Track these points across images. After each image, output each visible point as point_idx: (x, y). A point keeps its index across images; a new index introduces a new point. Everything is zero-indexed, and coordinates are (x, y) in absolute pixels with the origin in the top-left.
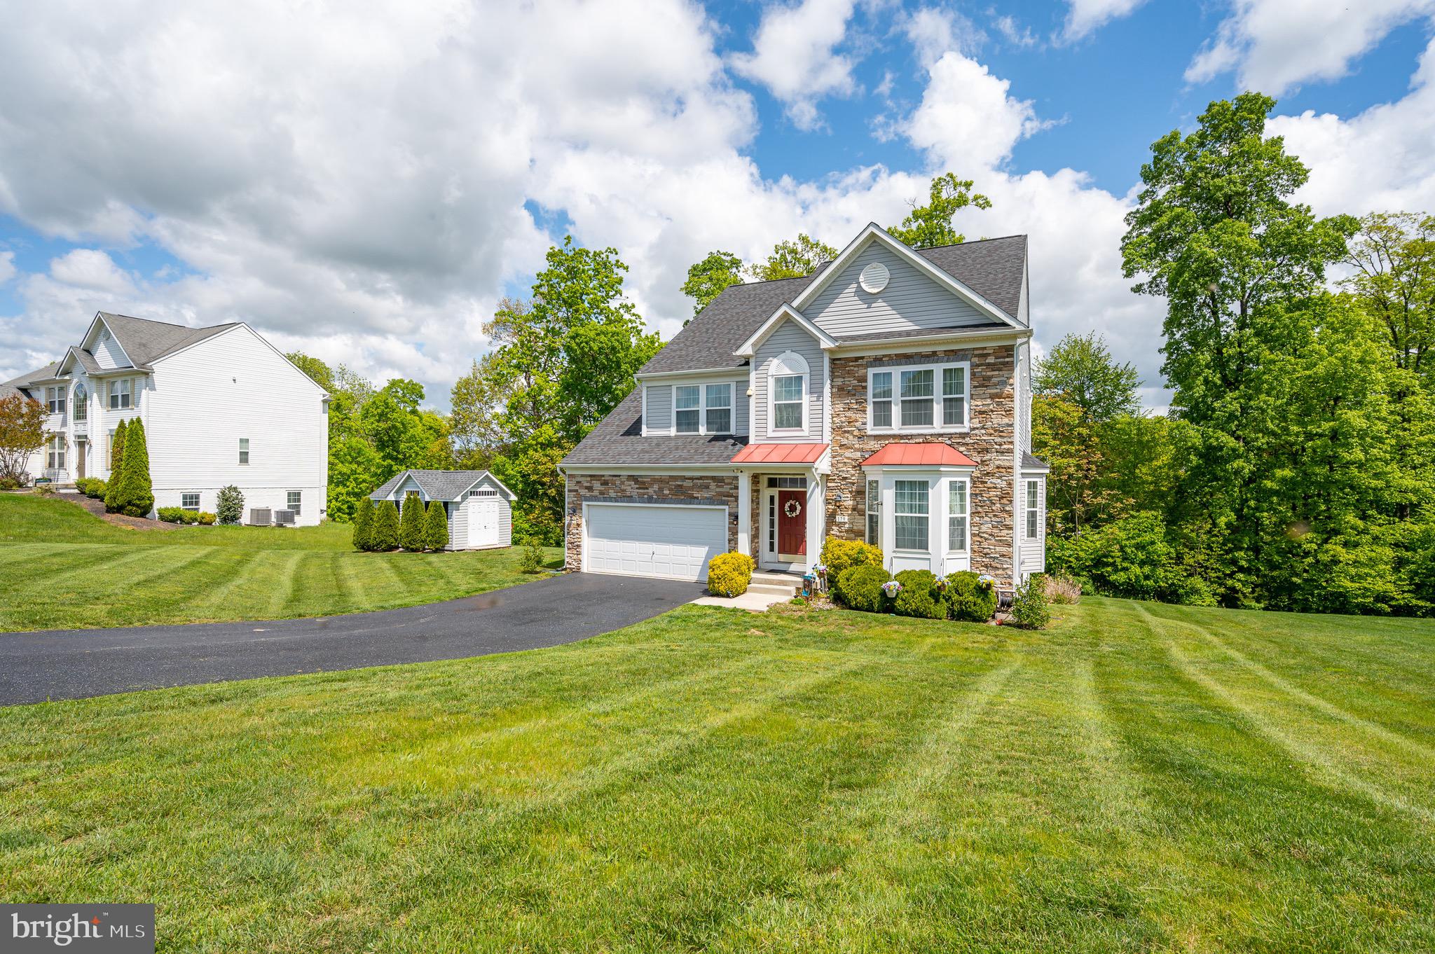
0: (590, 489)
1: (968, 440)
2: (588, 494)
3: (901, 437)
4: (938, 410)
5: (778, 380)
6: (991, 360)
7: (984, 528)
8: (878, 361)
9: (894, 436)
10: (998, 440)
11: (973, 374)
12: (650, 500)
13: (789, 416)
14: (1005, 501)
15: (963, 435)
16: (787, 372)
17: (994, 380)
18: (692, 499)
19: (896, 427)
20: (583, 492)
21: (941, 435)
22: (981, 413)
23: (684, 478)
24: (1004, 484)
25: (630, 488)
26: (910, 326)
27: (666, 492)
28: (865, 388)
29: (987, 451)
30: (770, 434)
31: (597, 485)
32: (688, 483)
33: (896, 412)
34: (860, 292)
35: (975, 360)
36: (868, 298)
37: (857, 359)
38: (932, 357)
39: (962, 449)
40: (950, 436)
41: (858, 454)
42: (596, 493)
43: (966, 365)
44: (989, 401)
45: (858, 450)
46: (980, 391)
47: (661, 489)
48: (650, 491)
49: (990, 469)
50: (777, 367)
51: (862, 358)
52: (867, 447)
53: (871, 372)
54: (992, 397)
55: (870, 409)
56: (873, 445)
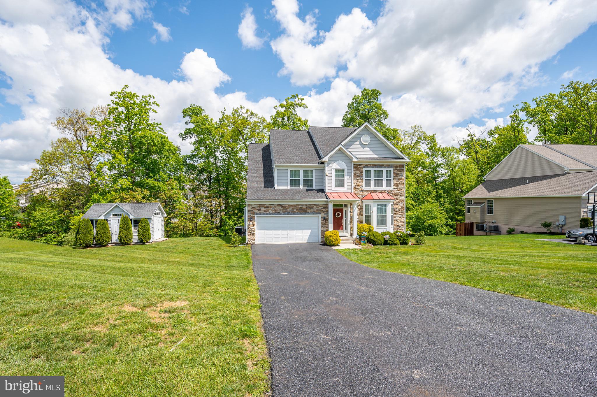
0: (259, 210)
1: (393, 192)
2: (258, 212)
3: (374, 191)
4: (384, 183)
5: (336, 171)
6: (399, 168)
7: (397, 218)
8: (367, 166)
9: (372, 191)
10: (401, 192)
11: (394, 172)
12: (288, 213)
13: (340, 183)
14: (402, 210)
15: (391, 191)
16: (338, 168)
17: (400, 174)
18: (306, 212)
19: (372, 188)
20: (256, 211)
21: (385, 190)
22: (396, 184)
23: (303, 205)
24: (402, 205)
25: (279, 209)
26: (376, 156)
27: (295, 210)
28: (363, 174)
29: (398, 195)
30: (333, 189)
31: (263, 208)
32: (304, 207)
33: (372, 183)
34: (361, 143)
35: (394, 168)
36: (363, 146)
37: (360, 165)
38: (382, 166)
39: (391, 195)
40: (388, 191)
41: (361, 196)
42: (262, 211)
43: (392, 169)
44: (398, 181)
45: (361, 195)
46: (396, 177)
47: (293, 209)
48: (288, 210)
49: (398, 201)
50: (335, 166)
51: (362, 165)
52: (363, 194)
53: (364, 170)
54: (399, 179)
55: (364, 181)
56: (365, 193)
